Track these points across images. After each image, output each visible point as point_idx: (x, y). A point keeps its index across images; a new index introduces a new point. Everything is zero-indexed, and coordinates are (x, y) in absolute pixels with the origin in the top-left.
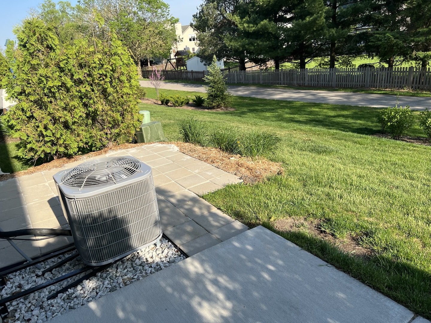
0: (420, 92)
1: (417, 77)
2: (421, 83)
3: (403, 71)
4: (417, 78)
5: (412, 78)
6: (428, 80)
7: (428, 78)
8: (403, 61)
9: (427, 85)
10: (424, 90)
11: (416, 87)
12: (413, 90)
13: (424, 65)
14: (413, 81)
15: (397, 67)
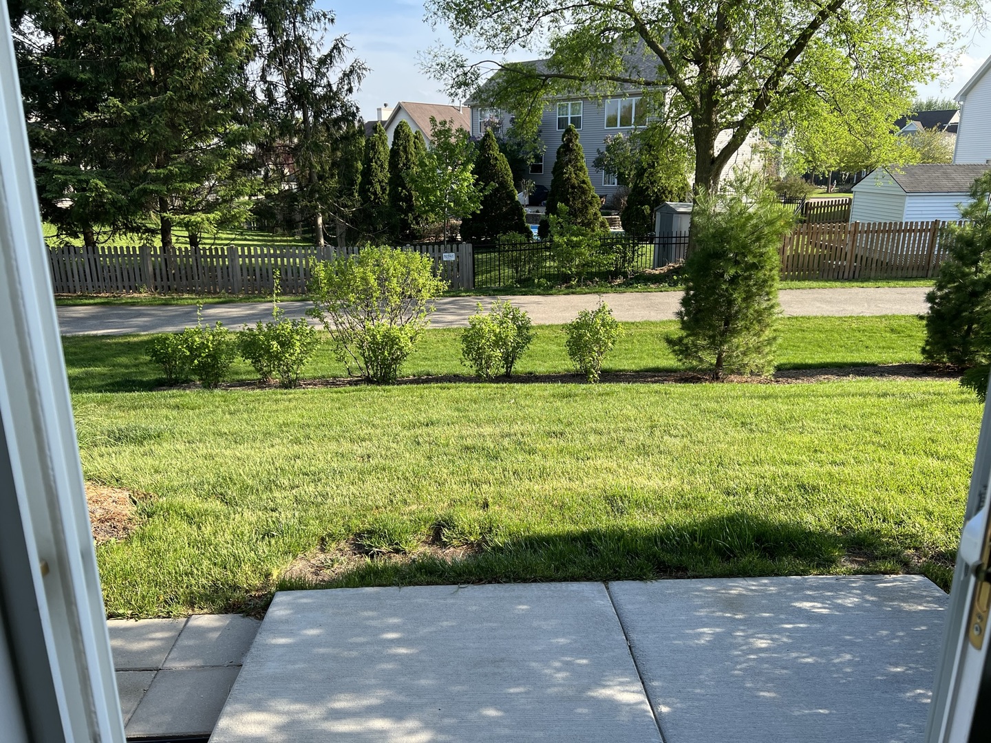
0: (175, 296)
1: (160, 266)
2: (171, 277)
3: (115, 254)
4: (161, 270)
5: (151, 269)
6: (183, 272)
7: (183, 267)
8: (114, 233)
9: (184, 282)
10: (182, 292)
11: (163, 287)
12: (159, 293)
13: (166, 242)
14: (155, 274)
15: (106, 246)
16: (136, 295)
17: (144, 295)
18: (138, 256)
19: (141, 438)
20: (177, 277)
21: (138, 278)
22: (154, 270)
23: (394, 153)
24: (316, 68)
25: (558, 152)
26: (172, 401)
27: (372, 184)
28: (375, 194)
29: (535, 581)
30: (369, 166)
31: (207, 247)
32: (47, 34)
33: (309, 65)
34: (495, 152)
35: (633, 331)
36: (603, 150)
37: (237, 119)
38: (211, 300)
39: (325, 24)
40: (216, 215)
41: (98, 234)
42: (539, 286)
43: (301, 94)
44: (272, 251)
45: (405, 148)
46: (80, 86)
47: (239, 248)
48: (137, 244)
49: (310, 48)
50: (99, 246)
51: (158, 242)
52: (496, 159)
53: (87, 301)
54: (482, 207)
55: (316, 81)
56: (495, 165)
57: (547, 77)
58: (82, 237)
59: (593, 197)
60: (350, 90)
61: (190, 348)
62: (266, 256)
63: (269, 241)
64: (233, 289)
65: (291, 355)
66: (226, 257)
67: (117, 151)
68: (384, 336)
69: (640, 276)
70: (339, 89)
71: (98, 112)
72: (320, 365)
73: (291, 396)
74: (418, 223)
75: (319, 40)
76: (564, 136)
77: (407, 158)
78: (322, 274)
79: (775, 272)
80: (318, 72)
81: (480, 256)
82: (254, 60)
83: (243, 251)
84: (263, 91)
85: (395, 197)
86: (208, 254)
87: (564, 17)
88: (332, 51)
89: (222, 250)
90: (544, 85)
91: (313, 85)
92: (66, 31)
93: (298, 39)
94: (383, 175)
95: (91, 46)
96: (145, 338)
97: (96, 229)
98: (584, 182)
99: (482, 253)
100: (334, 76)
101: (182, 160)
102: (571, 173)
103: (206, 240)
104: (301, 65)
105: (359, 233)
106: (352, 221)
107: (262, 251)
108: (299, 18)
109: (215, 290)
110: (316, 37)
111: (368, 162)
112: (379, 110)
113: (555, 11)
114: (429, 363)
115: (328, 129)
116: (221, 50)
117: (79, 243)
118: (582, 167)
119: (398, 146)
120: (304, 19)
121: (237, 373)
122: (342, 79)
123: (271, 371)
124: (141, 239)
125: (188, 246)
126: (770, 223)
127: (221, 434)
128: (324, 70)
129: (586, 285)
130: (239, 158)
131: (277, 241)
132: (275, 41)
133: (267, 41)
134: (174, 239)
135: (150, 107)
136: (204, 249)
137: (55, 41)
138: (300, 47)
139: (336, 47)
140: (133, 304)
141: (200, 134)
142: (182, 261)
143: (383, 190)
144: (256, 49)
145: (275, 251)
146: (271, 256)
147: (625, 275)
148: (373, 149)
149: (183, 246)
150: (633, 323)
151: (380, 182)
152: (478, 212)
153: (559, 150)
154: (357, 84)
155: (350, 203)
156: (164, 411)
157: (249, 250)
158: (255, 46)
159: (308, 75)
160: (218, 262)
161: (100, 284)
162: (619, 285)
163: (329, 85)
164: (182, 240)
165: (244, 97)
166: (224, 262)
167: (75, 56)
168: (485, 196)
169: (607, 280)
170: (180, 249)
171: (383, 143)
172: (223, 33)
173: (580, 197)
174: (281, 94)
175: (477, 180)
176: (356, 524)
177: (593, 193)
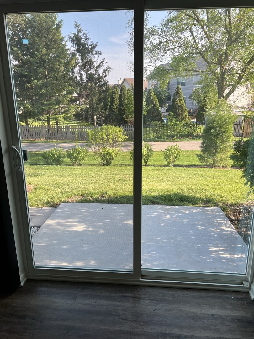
0: (51, 140)
4: (47, 132)
6: (53, 133)
8: (34, 121)
9: (54, 136)
10: (53, 139)
11: (47, 138)
12: (46, 140)
13: (49, 124)
14: (45, 134)
15: (31, 125)
16: (39, 140)
17: (42, 140)
18: (40, 128)
19: (37, 175)
20: (52, 135)
21: (40, 135)
22: (45, 132)
23: (120, 95)
24: (95, 69)
25: (174, 95)
26: (46, 168)
27: (113, 106)
28: (114, 109)
29: (121, 204)
30: (113, 100)
31: (61, 126)
32: (16, 61)
33: (93, 68)
34: (153, 94)
35: (191, 153)
36: (192, 93)
37: (71, 85)
38: (61, 142)
39: (98, 55)
40: (63, 115)
41: (29, 121)
42: (163, 138)
43: (90, 77)
44: (80, 127)
45: (124, 94)
46: (25, 76)
47: (70, 126)
48: (40, 124)
49: (94, 63)
50: (29, 125)
51: (46, 124)
52: (153, 97)
53: (25, 141)
54: (147, 113)
55: (95, 73)
56: (152, 99)
57: (169, 70)
58: (25, 122)
59: (185, 109)
60: (106, 76)
61: (52, 154)
62: (78, 129)
63: (80, 124)
64: (68, 139)
65: (81, 157)
66: (66, 129)
67: (36, 96)
68: (107, 152)
69: (198, 136)
70: (102, 76)
71: (30, 84)
72: (91, 161)
73: (78, 168)
74: (127, 118)
75: (97, 60)
76: (176, 89)
77: (124, 97)
78: (90, 134)
79: (231, 134)
80: (96, 70)
81: (146, 129)
82: (76, 67)
83: (71, 127)
84: (79, 77)
85: (120, 110)
86: (61, 127)
87: (175, 51)
88: (100, 63)
89: (65, 127)
90: (168, 73)
91: (94, 74)
92: (22, 60)
93: (90, 60)
94: (117, 103)
95: (28, 64)
96: (41, 152)
97: (29, 120)
98: (182, 104)
99: (147, 128)
100: (101, 71)
101: (54, 99)
102: (178, 101)
103: (61, 123)
104: (91, 68)
105: (107, 121)
106: (105, 118)
107: (77, 127)
108: (91, 54)
109: (63, 139)
110: (96, 59)
111: (112, 98)
112: (118, 81)
113: (171, 49)
114: (123, 161)
115: (99, 88)
116: (67, 65)
117: (24, 124)
118: (182, 99)
119: (122, 93)
120: (92, 54)
121: (66, 163)
122: (103, 72)
123: (76, 162)
124: (42, 123)
125: (55, 125)
126: (230, 118)
127: (57, 175)
128: (98, 70)
129: (179, 139)
130: (71, 98)
131: (82, 124)
132: (83, 61)
133: (81, 61)
134: (51, 123)
135: (45, 83)
136: (60, 126)
137: (19, 63)
138: (90, 63)
139: (102, 62)
140: (39, 143)
141: (60, 91)
142: (53, 130)
143: (117, 107)
144: (78, 63)
145: (81, 127)
146: (80, 129)
147: (193, 135)
148: (114, 94)
149: (53, 125)
150: (191, 151)
151: (116, 105)
152: (146, 114)
153: (174, 94)
154: (108, 73)
155: (105, 112)
156: (44, 170)
157: (73, 127)
158: (77, 63)
159: (93, 71)
160: (64, 130)
161: (29, 136)
162: (190, 139)
163: (99, 75)
164: (54, 123)
165: (73, 79)
166: (65, 130)
167: (24, 67)
168: (148, 109)
169: (187, 137)
170: (53, 126)
171: (117, 92)
172: (67, 60)
173: (181, 109)
174: (85, 77)
175: (146, 104)
176: (84, 192)
177: (185, 108)
